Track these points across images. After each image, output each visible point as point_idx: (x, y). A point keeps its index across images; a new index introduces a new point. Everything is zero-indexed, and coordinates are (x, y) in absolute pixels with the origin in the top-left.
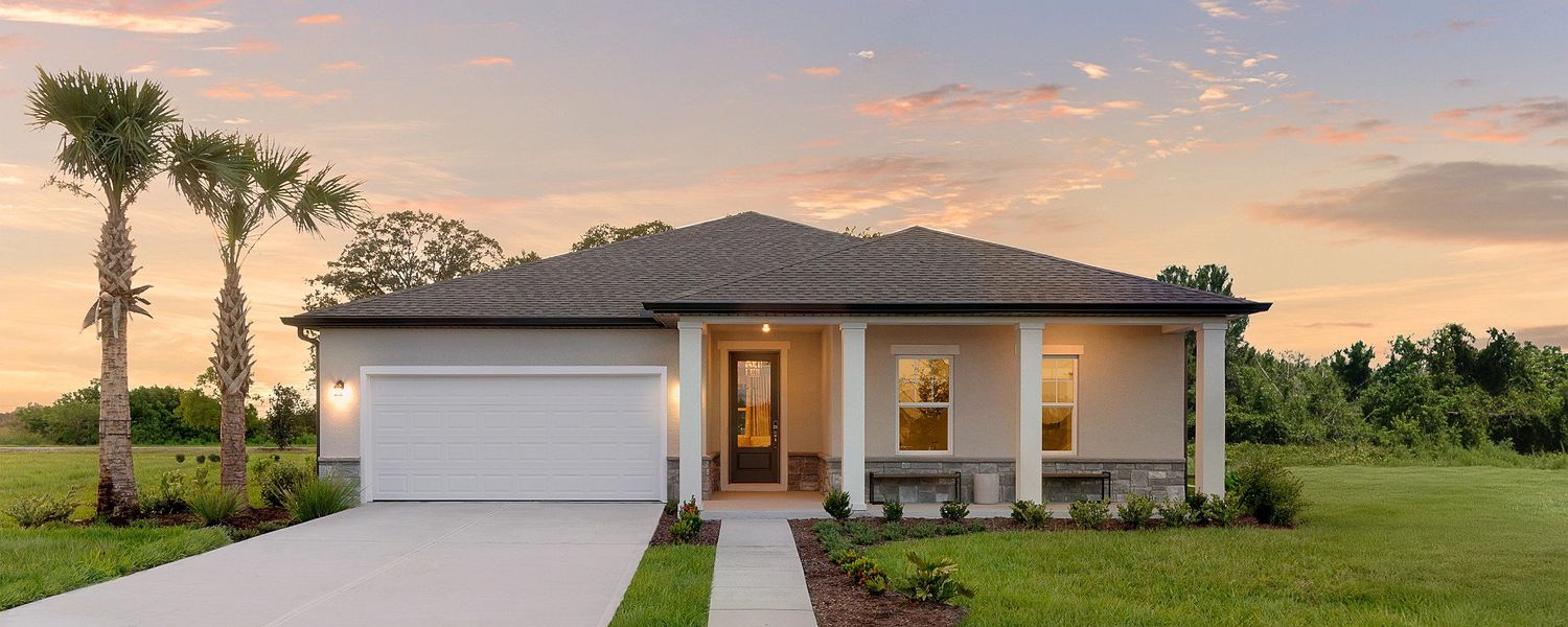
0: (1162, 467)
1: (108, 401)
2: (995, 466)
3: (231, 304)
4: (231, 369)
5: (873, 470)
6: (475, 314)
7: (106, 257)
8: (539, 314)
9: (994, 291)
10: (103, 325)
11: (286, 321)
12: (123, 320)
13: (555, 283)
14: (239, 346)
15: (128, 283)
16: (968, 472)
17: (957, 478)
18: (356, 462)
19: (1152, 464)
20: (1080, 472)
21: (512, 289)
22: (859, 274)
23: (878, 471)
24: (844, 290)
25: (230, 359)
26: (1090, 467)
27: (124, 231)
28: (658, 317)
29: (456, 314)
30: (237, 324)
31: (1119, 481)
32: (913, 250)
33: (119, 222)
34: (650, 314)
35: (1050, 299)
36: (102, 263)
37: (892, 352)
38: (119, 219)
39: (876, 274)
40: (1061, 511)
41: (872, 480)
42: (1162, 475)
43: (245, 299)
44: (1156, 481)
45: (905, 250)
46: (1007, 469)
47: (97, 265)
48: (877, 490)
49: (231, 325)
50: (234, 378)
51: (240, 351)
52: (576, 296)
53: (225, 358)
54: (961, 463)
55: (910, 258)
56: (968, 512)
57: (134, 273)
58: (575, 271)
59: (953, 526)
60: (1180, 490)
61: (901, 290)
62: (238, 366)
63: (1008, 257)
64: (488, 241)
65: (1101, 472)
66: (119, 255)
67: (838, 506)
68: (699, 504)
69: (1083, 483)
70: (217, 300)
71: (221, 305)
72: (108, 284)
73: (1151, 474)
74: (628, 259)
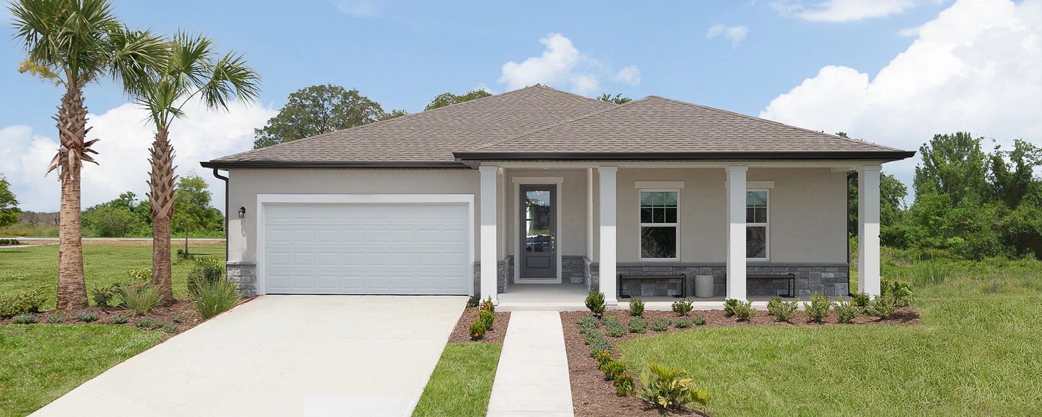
0: (832, 269)
1: (65, 225)
2: (710, 269)
3: (161, 153)
4: (161, 200)
5: (622, 273)
6: (338, 159)
7: (64, 121)
8: (383, 159)
9: (710, 143)
10: (62, 169)
11: (204, 165)
12: (77, 167)
13: (397, 136)
14: (166, 184)
15: (81, 139)
16: (691, 274)
17: (683, 279)
18: (254, 266)
19: (824, 267)
20: (772, 273)
21: (366, 141)
22: (611, 130)
23: (626, 273)
24: (601, 143)
25: (159, 193)
26: (779, 269)
27: (80, 101)
28: (466, 163)
29: (324, 159)
30: (165, 169)
31: (801, 280)
32: (650, 113)
33: (74, 95)
34: (459, 160)
35: (752, 149)
36: (61, 124)
37: (636, 187)
38: (74, 92)
39: (623, 130)
40: (761, 305)
41: (621, 280)
42: (831, 275)
43: (172, 149)
44: (827, 280)
45: (644, 113)
46: (719, 272)
47: (58, 126)
48: (625, 287)
49: (160, 168)
50: (162, 206)
51: (167, 187)
52: (411, 146)
53: (156, 192)
54: (686, 267)
55: (648, 119)
56: (692, 307)
57: (86, 132)
58: (412, 128)
59: (682, 320)
60: (845, 286)
61: (642, 142)
62: (166, 198)
63: (719, 117)
64: (373, 104)
65: (787, 273)
66: (74, 119)
67: (595, 304)
68: (494, 301)
69: (774, 281)
70: (151, 150)
71: (154, 154)
72: (66, 140)
73: (824, 275)
74: (450, 119)
